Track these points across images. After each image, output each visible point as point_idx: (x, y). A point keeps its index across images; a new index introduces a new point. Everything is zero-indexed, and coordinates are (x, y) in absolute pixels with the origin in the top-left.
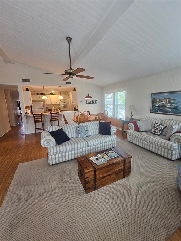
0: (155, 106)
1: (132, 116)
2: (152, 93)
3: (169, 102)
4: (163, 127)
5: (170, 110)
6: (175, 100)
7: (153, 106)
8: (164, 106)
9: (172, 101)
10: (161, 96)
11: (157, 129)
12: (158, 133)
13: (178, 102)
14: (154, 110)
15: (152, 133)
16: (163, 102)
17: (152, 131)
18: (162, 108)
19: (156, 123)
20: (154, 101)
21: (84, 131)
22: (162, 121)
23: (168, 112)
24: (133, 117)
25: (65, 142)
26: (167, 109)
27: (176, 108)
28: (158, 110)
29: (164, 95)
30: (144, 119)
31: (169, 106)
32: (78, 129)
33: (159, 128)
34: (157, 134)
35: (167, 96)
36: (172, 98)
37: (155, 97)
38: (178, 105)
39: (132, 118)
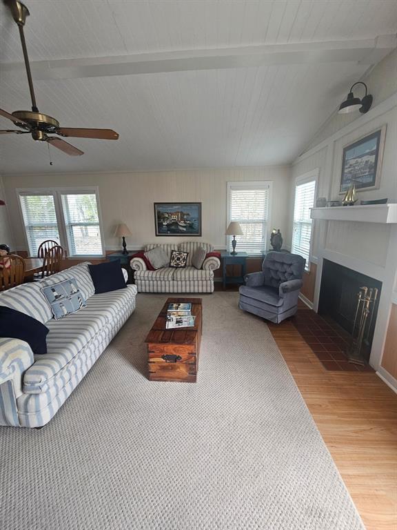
0: (162, 223)
1: (124, 245)
2: (155, 204)
3: (182, 219)
4: (185, 254)
5: (185, 229)
6: (188, 214)
7: (160, 225)
8: (176, 224)
9: (185, 217)
10: (169, 209)
11: (178, 259)
12: (183, 265)
13: (192, 218)
14: (161, 231)
15: (173, 267)
16: (174, 217)
17: (172, 264)
18: (173, 227)
19: (173, 251)
20: (159, 217)
21: (72, 296)
22: (179, 247)
23: (182, 232)
24: (128, 249)
25: (45, 341)
26: (181, 228)
27: (191, 226)
28: (168, 230)
29: (175, 207)
30: (152, 248)
31: (182, 223)
32: (55, 294)
33: (182, 257)
34: (181, 267)
35: (178, 208)
36: (185, 212)
37: (160, 209)
38: (193, 222)
39: (125, 249)
